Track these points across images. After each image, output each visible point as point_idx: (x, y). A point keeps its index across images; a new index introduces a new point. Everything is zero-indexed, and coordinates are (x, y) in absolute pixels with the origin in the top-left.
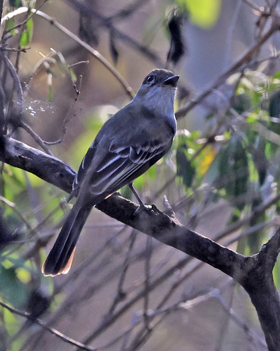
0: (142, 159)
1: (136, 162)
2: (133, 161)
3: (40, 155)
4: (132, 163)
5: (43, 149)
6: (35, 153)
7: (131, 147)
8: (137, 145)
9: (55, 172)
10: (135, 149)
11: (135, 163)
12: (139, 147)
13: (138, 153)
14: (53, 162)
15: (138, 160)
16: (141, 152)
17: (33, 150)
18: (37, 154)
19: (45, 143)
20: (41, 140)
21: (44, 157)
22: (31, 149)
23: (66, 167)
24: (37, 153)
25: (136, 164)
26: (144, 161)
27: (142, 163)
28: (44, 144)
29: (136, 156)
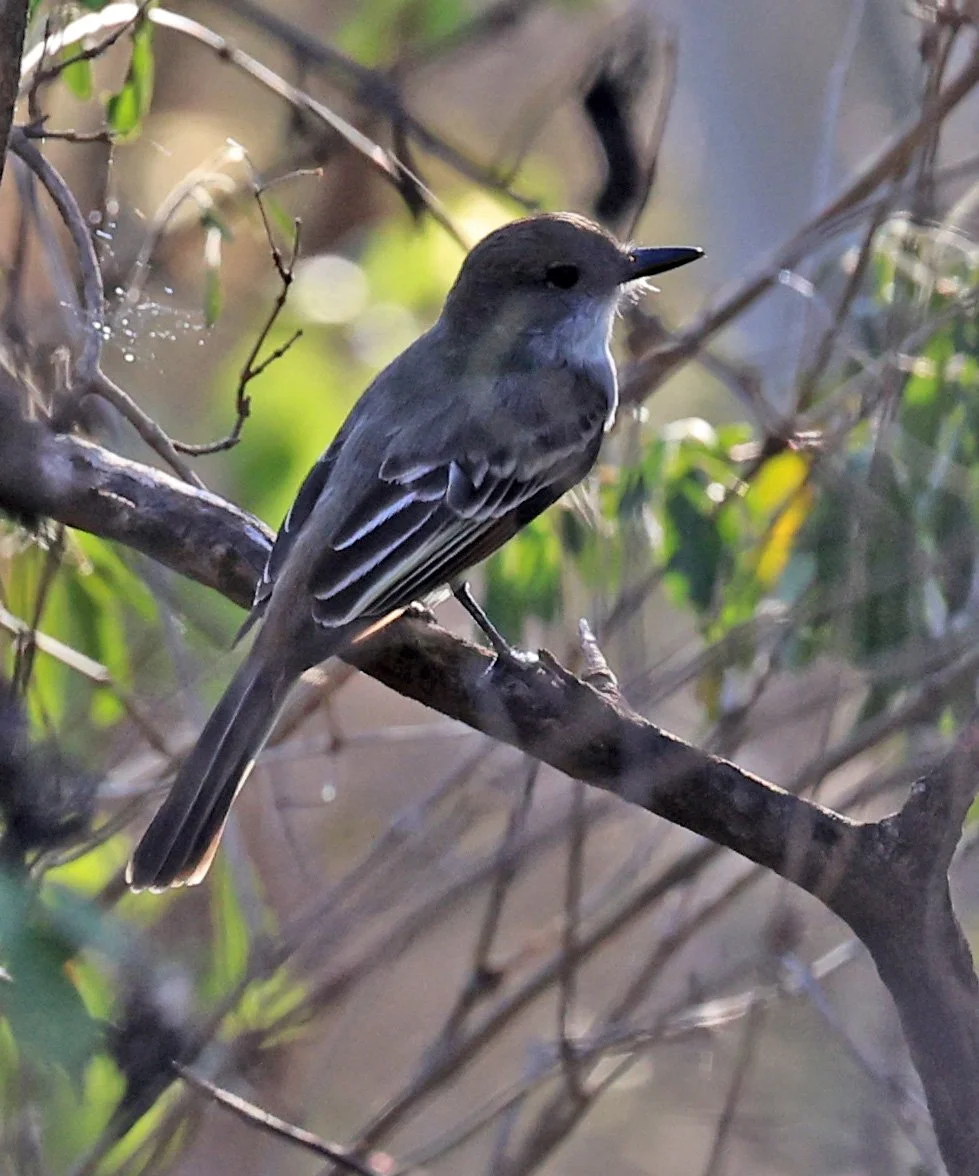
0: (489, 504)
1: (469, 514)
2: (459, 512)
3: (162, 487)
4: (456, 518)
5: (169, 467)
6: (144, 481)
7: (453, 465)
8: (473, 457)
9: (211, 545)
10: (467, 469)
11: (467, 520)
12: (480, 464)
13: (477, 484)
14: (204, 510)
15: (477, 508)
16: (488, 479)
17: (136, 472)
18: (152, 485)
19: (177, 448)
20: (165, 437)
21: (174, 493)
22: (129, 467)
23: (248, 526)
24: (151, 479)
25: (470, 522)
26: (496, 512)
27: (489, 519)
28: (174, 450)
29: (469, 495)
